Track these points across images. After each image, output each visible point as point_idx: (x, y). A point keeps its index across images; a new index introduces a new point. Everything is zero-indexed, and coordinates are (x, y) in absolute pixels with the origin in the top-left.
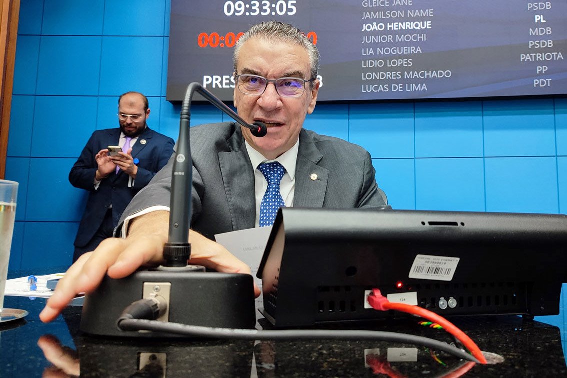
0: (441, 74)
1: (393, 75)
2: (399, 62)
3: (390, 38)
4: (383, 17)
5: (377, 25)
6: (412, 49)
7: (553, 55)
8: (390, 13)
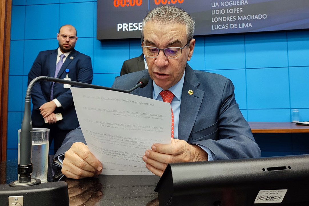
0: (260, 16)
1: (231, 18)
2: (234, 10)
6: (242, 2)
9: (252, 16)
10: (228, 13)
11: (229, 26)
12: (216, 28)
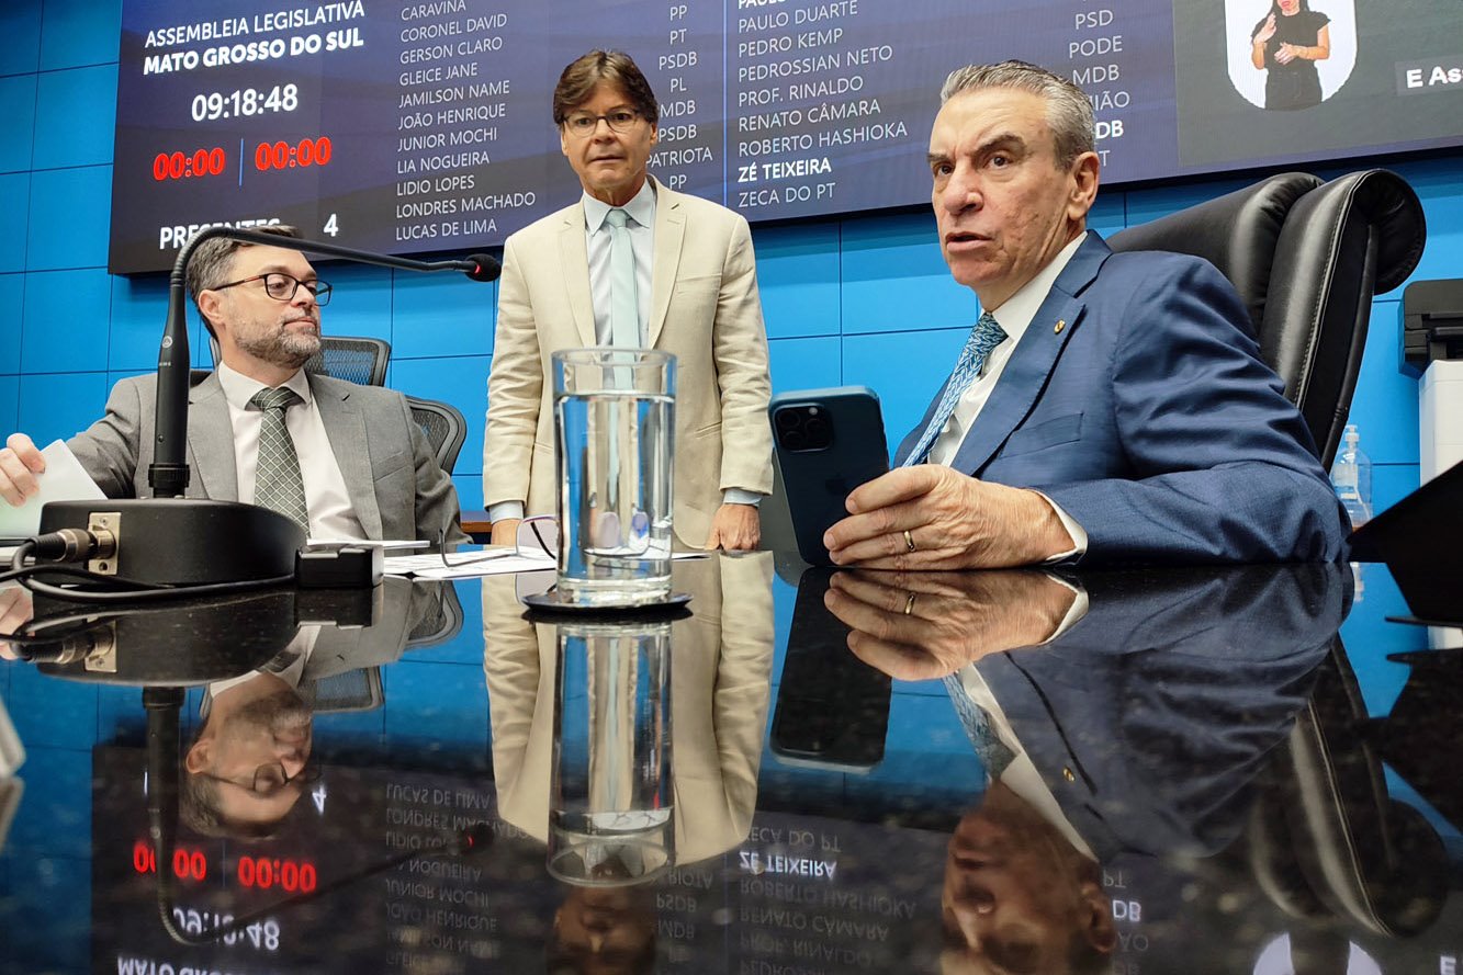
0: (519, 199)
1: (444, 206)
2: (454, 182)
3: (440, 140)
4: (432, 102)
5: (421, 117)
6: (475, 158)
7: (696, 153)
8: (441, 94)
9: (498, 198)
10: (438, 190)
11: (439, 229)
12: (407, 235)
